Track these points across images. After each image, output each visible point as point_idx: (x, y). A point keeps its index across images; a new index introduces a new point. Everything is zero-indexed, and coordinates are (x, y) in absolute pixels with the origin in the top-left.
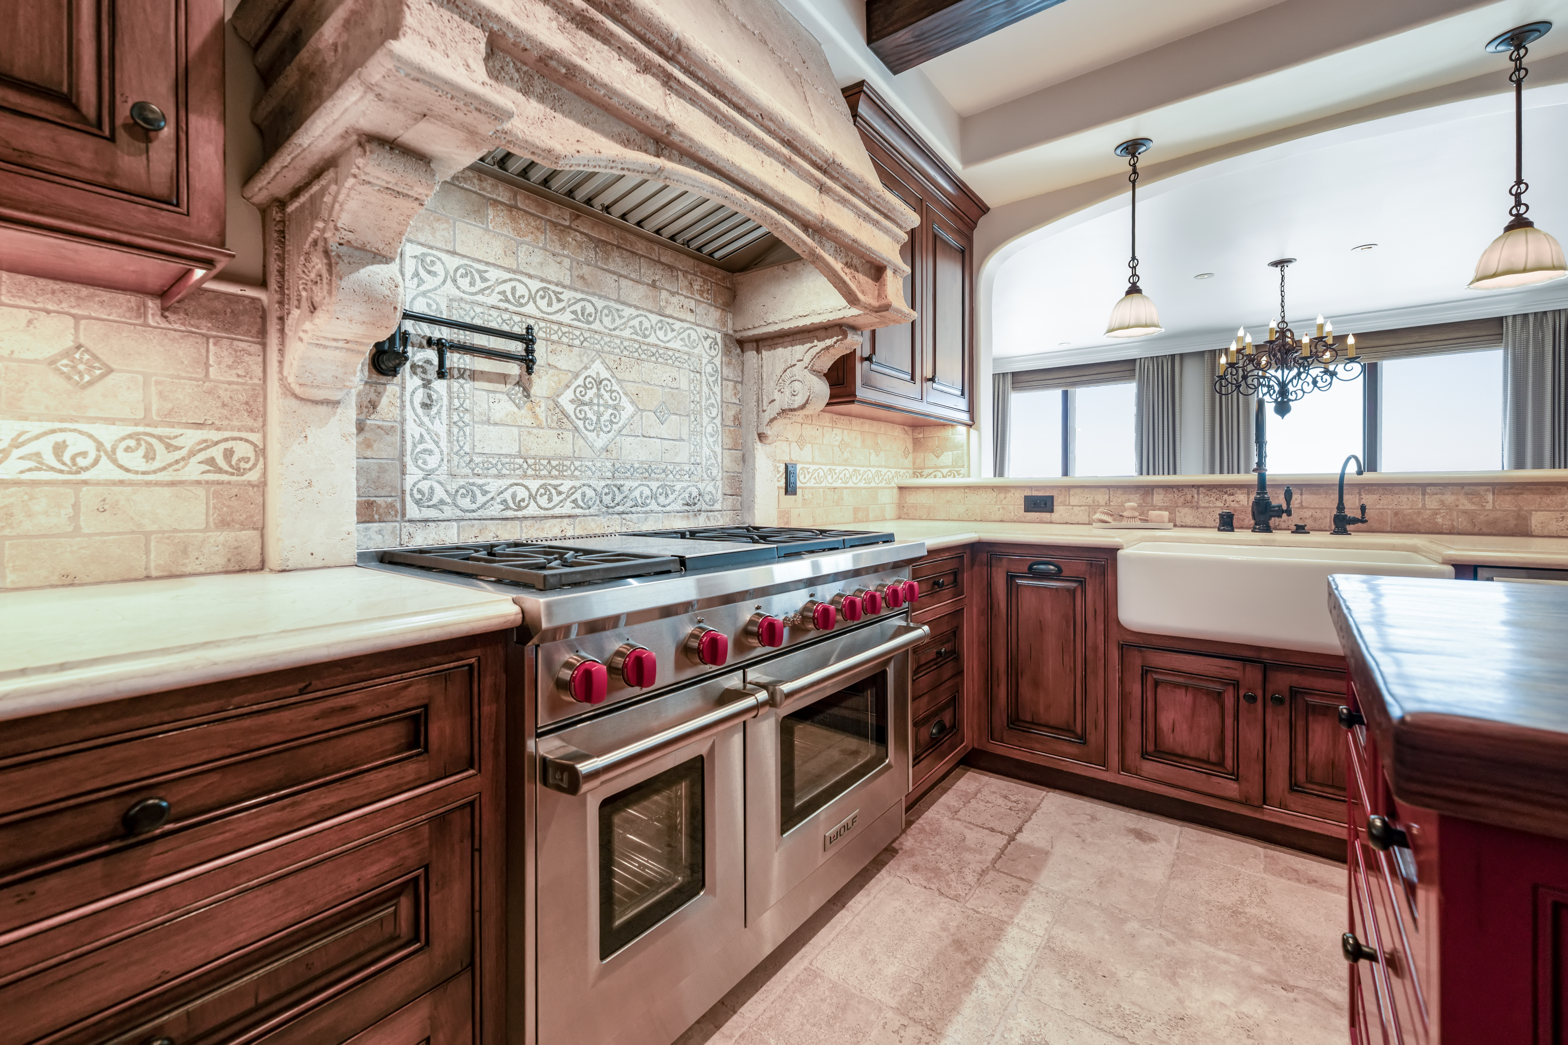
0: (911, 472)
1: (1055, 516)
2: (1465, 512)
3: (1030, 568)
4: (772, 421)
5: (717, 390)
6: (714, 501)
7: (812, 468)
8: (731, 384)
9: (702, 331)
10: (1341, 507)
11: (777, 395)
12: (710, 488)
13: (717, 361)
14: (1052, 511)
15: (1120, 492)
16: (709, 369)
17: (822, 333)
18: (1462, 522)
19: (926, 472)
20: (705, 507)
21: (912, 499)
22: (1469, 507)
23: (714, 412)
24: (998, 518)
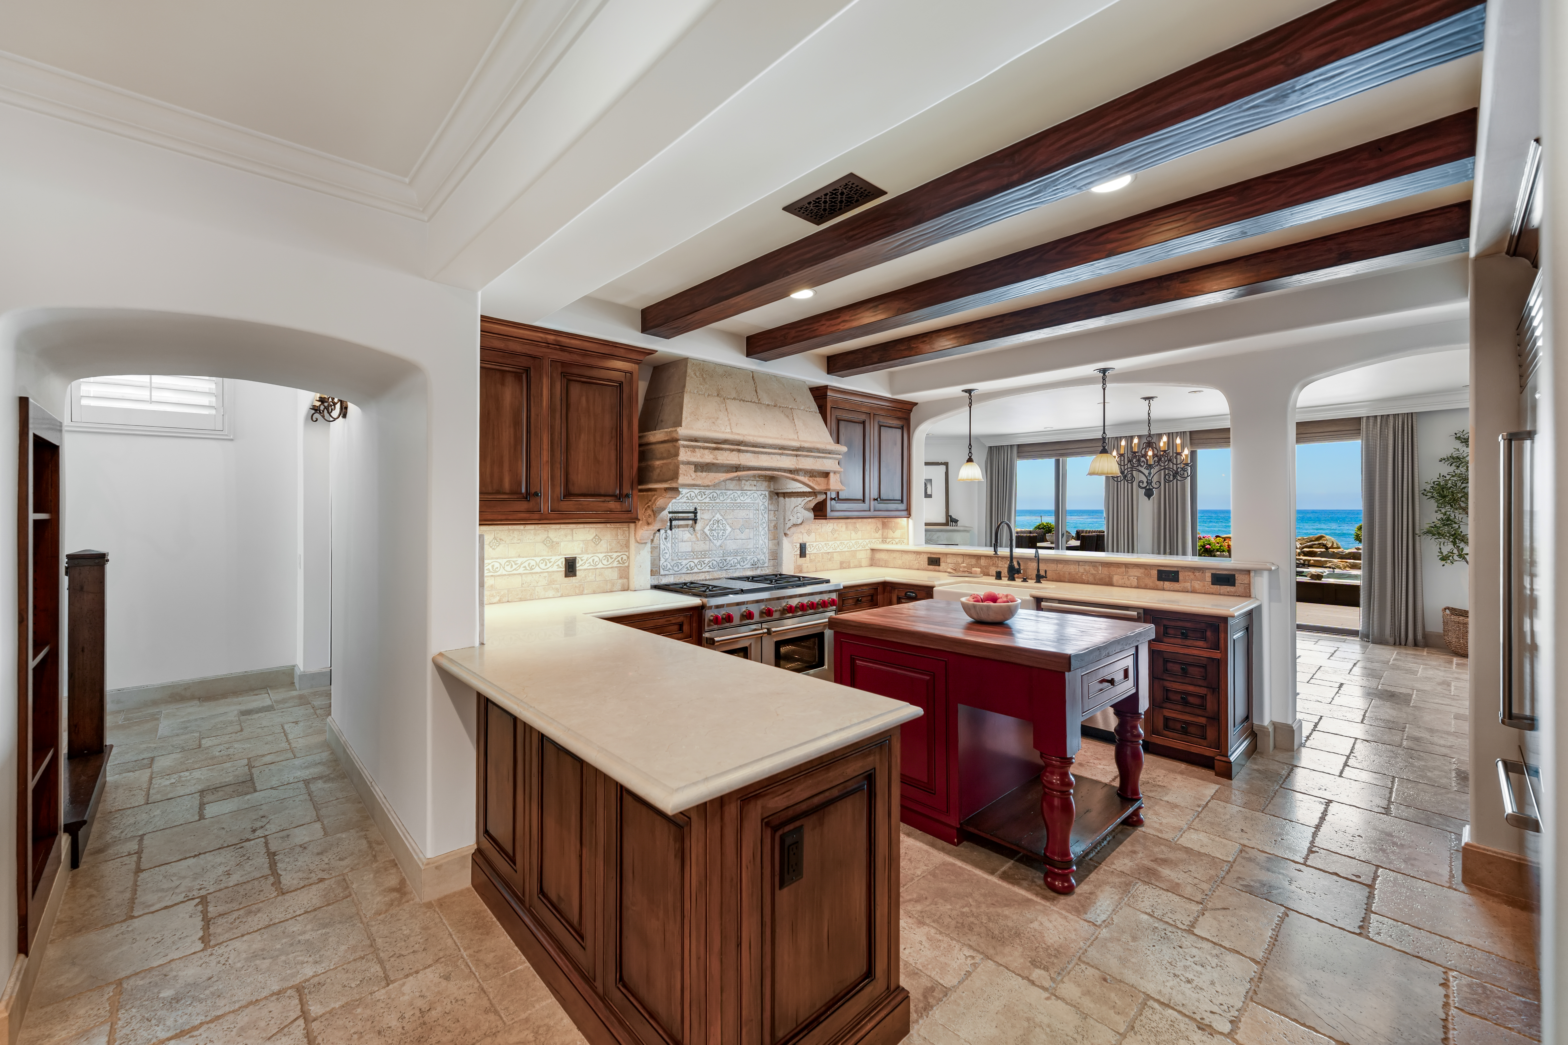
0: (880, 540)
1: (941, 568)
2: (1092, 574)
3: (906, 594)
4: (790, 528)
5: (766, 516)
6: (764, 563)
7: (815, 544)
8: (772, 512)
9: (759, 493)
10: (1038, 570)
11: (791, 518)
12: (763, 557)
13: (766, 504)
14: (939, 565)
15: (967, 557)
16: (762, 508)
17: (808, 495)
18: (1091, 579)
19: (888, 540)
20: (760, 565)
21: (878, 556)
22: (1094, 572)
23: (765, 525)
24: (916, 567)
